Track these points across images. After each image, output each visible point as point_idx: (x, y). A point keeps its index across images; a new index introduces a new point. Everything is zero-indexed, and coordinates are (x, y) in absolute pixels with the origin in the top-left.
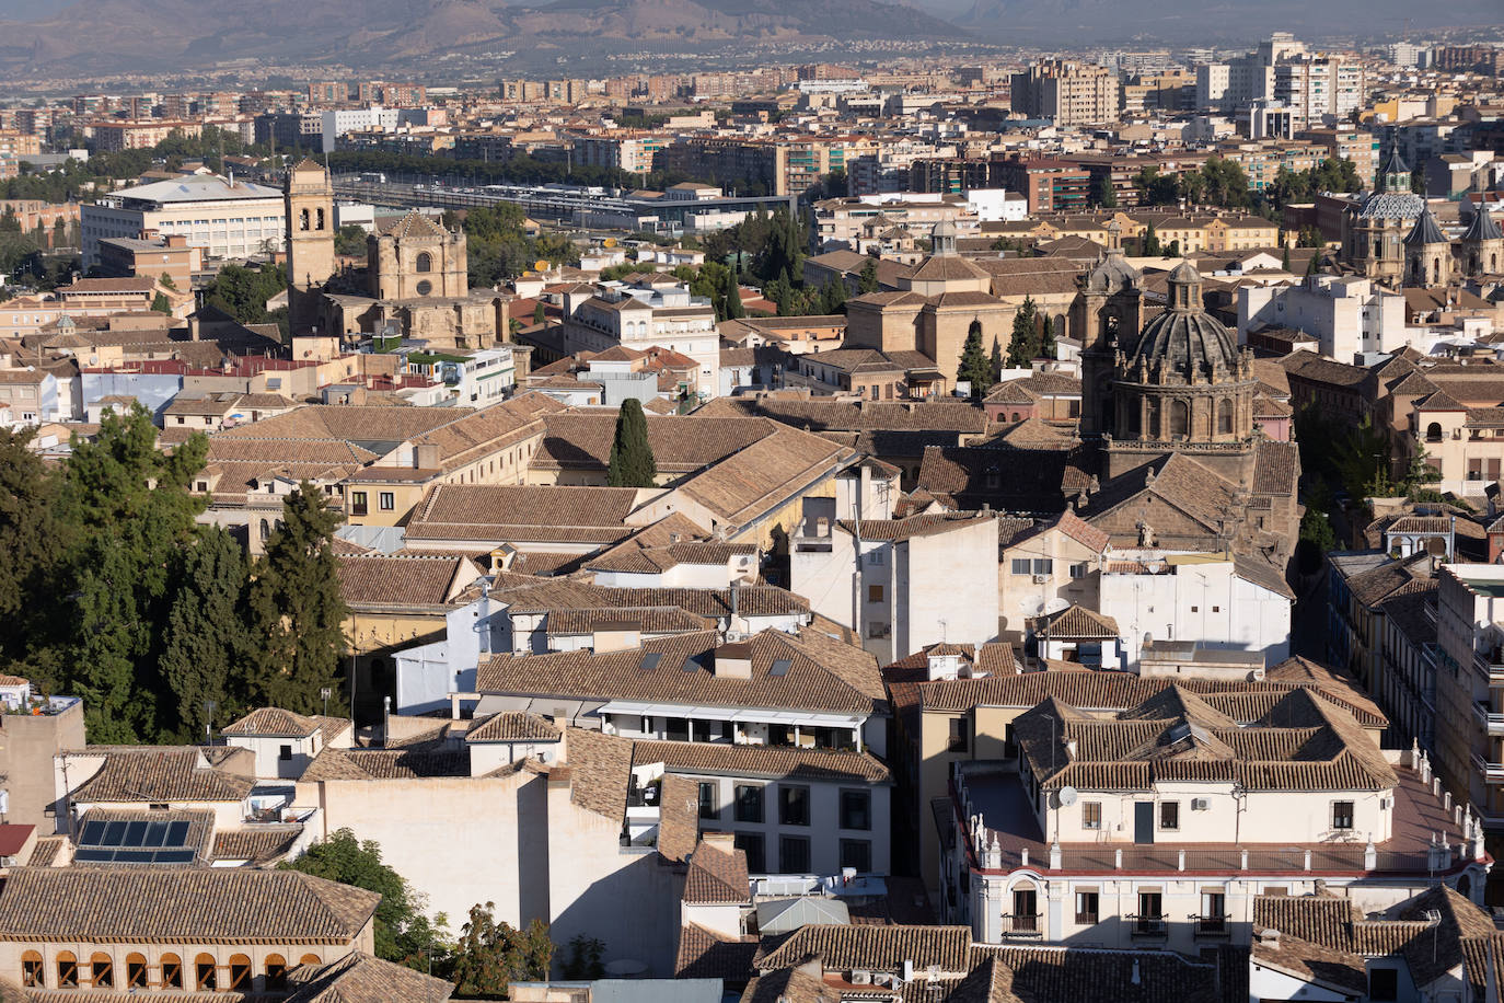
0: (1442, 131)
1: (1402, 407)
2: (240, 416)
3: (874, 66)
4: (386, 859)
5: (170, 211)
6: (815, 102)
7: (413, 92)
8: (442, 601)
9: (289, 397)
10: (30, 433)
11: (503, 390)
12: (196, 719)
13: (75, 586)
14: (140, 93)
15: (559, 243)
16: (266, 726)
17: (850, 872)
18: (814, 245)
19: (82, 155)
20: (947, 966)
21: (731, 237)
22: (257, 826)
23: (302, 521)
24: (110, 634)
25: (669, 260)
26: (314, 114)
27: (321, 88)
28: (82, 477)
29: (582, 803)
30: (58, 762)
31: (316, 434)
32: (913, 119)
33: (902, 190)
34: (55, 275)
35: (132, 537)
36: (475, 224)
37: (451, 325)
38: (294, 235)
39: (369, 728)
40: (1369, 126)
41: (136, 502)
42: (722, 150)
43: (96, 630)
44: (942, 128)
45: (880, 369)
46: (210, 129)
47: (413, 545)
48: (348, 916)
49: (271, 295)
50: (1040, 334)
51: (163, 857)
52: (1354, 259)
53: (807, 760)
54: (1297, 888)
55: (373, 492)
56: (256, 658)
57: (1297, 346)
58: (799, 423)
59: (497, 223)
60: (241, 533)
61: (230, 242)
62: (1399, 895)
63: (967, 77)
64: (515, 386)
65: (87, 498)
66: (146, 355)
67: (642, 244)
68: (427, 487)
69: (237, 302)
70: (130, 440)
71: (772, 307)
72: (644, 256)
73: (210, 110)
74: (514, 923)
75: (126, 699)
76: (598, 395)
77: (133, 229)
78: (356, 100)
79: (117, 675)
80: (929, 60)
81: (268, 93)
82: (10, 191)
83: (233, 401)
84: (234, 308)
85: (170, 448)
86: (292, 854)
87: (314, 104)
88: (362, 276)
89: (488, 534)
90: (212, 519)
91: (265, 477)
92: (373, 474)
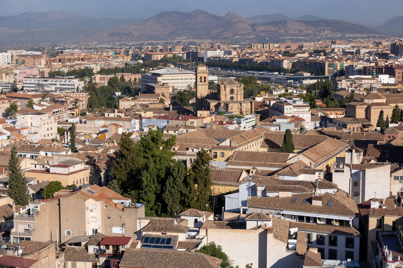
2: (183, 131)
3: (352, 41)
4: (223, 250)
5: (164, 77)
6: (336, 50)
7: (227, 46)
8: (237, 182)
9: (196, 126)
10: (130, 134)
11: (253, 126)
12: (172, 211)
13: (141, 174)
14: (156, 46)
15: (267, 87)
16: (191, 213)
17: (349, 260)
18: (336, 89)
19: (141, 61)
21: (313, 86)
22: (190, 240)
23: (201, 159)
24: (150, 187)
25: (297, 92)
26: (202, 52)
27: (204, 45)
28: (143, 146)
29: (276, 238)
30: (138, 221)
31: (203, 136)
32: (363, 55)
33: (360, 74)
34: (134, 92)
35: (156, 162)
36: (245, 81)
37: (239, 108)
38: (198, 84)
39: (218, 215)
41: (157, 153)
42: (311, 63)
43: (146, 186)
44: (371, 58)
45: (355, 123)
46: (174, 55)
47: (229, 167)
48: (214, 265)
49: (190, 99)
50: (399, 114)
51: (165, 247)
53: (337, 229)
55: (219, 152)
56: (188, 195)
58: (333, 137)
59: (250, 81)
60: (185, 162)
61: (180, 85)
63: (378, 44)
64: (256, 125)
65: (144, 152)
66: (159, 114)
67: (289, 88)
68: (233, 151)
69: (181, 101)
70: (156, 137)
71: (325, 105)
72: (290, 91)
73: (174, 50)
75: (154, 205)
76: (278, 128)
77: (154, 81)
78: (212, 48)
79: (151, 198)
80: (367, 40)
81: (190, 46)
82: (123, 70)
83: (181, 127)
84: (180, 102)
85: (166, 139)
86: (199, 248)
87: (202, 49)
88: (216, 95)
89: (249, 165)
90: (176, 158)
91: (190, 147)
92: (219, 147)
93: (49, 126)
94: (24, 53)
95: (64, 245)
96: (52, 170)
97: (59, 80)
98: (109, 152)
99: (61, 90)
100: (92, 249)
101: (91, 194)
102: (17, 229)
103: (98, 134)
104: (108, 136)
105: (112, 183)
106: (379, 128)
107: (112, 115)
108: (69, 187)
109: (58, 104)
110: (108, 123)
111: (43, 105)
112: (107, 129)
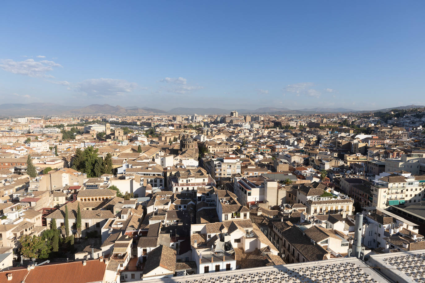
0: (209, 122)
1: (207, 145)
2: (101, 147)
3: (160, 116)
4: (117, 187)
5: (93, 127)
6: (155, 119)
7: (117, 117)
8: (122, 163)
9: (106, 145)
10: (80, 148)
12: (97, 175)
13: (85, 163)
14: (90, 116)
15: (132, 131)
16: (105, 175)
17: (161, 187)
18: (155, 131)
19: (84, 122)
20: (170, 195)
21: (148, 130)
22: (105, 185)
23: (108, 156)
24: (89, 167)
25: (142, 132)
27: (108, 116)
28: (86, 152)
29: (136, 181)
30: (84, 180)
31: (109, 148)
32: (164, 120)
33: (163, 127)
34: (81, 133)
35: (91, 158)
36: (124, 129)
37: (122, 138)
38: (106, 130)
39: (115, 175)
40: (203, 122)
41: (91, 155)
42: (147, 123)
43: (87, 167)
44: (166, 121)
45: (162, 142)
46: (97, 120)
47: (119, 158)
48: (114, 193)
49: (104, 135)
50: (176, 139)
51: (95, 188)
52: (202, 133)
53: (157, 177)
54: (200, 187)
55: (115, 154)
56: (104, 169)
57: (198, 140)
58: (155, 147)
59: (126, 129)
60: (102, 157)
61: (100, 130)
62: (209, 187)
63: (168, 117)
64: (128, 144)
65: (86, 154)
66: (92, 141)
68: (120, 153)
70: (91, 149)
71: (152, 137)
72: (140, 132)
73: (97, 118)
74: (130, 193)
75: (90, 173)
76: (136, 145)
77: (90, 129)
78: (112, 117)
79: (89, 171)
80: (165, 115)
81: (103, 117)
82: (77, 125)
83: (101, 145)
84: (100, 136)
85: (94, 150)
86: (108, 188)
87: (108, 118)
88: (113, 134)
89: (126, 157)
90: (99, 156)
91: (104, 152)
92: (115, 152)
93: (46, 146)
94: (33, 118)
95: (53, 191)
96: (47, 163)
97: (49, 129)
98: (72, 155)
99: (50, 132)
100: (65, 192)
101: (64, 172)
102: (31, 187)
103: (67, 149)
104: (71, 149)
105: (73, 167)
106: (169, 144)
107: (72, 142)
108: (55, 169)
109: (50, 138)
110: (71, 144)
111: (43, 138)
112: (71, 147)
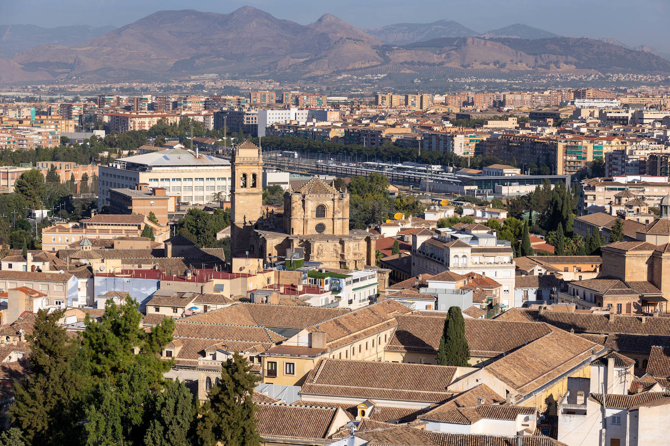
2: (196, 308)
3: (625, 91)
5: (157, 173)
6: (585, 114)
7: (318, 99)
8: (324, 437)
9: (228, 297)
10: (59, 314)
11: (370, 298)
13: (83, 416)
14: (140, 94)
15: (411, 202)
18: (581, 209)
19: (101, 133)
21: (526, 201)
23: (234, 380)
25: (484, 215)
26: (253, 111)
27: (258, 95)
28: (91, 344)
31: (243, 320)
32: (650, 127)
33: (641, 173)
34: (80, 211)
35: (122, 385)
36: (356, 186)
37: (337, 253)
38: (236, 190)
41: (126, 362)
42: (522, 143)
45: (623, 293)
46: (185, 119)
47: (306, 399)
49: (220, 230)
55: (281, 362)
58: (567, 327)
59: (370, 186)
60: (193, 386)
61: (195, 193)
64: (378, 295)
65: (93, 358)
66: (137, 266)
67: (466, 204)
68: (317, 360)
69: (198, 233)
70: (123, 322)
71: (551, 249)
72: (467, 212)
73: (185, 107)
76: (433, 304)
77: (132, 183)
78: (280, 103)
80: (662, 88)
81: (223, 97)
82: (54, 155)
83: (191, 298)
84: (195, 237)
85: (149, 328)
87: (253, 105)
88: (280, 219)
89: (356, 394)
90: (174, 376)
91: (210, 349)
92: (281, 350)
98: (8, 358)
104: (7, 317)
105: (9, 436)
107: (18, 267)
110: (8, 285)
112: (6, 300)
